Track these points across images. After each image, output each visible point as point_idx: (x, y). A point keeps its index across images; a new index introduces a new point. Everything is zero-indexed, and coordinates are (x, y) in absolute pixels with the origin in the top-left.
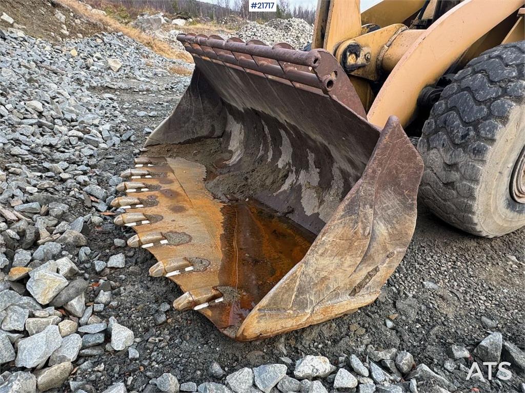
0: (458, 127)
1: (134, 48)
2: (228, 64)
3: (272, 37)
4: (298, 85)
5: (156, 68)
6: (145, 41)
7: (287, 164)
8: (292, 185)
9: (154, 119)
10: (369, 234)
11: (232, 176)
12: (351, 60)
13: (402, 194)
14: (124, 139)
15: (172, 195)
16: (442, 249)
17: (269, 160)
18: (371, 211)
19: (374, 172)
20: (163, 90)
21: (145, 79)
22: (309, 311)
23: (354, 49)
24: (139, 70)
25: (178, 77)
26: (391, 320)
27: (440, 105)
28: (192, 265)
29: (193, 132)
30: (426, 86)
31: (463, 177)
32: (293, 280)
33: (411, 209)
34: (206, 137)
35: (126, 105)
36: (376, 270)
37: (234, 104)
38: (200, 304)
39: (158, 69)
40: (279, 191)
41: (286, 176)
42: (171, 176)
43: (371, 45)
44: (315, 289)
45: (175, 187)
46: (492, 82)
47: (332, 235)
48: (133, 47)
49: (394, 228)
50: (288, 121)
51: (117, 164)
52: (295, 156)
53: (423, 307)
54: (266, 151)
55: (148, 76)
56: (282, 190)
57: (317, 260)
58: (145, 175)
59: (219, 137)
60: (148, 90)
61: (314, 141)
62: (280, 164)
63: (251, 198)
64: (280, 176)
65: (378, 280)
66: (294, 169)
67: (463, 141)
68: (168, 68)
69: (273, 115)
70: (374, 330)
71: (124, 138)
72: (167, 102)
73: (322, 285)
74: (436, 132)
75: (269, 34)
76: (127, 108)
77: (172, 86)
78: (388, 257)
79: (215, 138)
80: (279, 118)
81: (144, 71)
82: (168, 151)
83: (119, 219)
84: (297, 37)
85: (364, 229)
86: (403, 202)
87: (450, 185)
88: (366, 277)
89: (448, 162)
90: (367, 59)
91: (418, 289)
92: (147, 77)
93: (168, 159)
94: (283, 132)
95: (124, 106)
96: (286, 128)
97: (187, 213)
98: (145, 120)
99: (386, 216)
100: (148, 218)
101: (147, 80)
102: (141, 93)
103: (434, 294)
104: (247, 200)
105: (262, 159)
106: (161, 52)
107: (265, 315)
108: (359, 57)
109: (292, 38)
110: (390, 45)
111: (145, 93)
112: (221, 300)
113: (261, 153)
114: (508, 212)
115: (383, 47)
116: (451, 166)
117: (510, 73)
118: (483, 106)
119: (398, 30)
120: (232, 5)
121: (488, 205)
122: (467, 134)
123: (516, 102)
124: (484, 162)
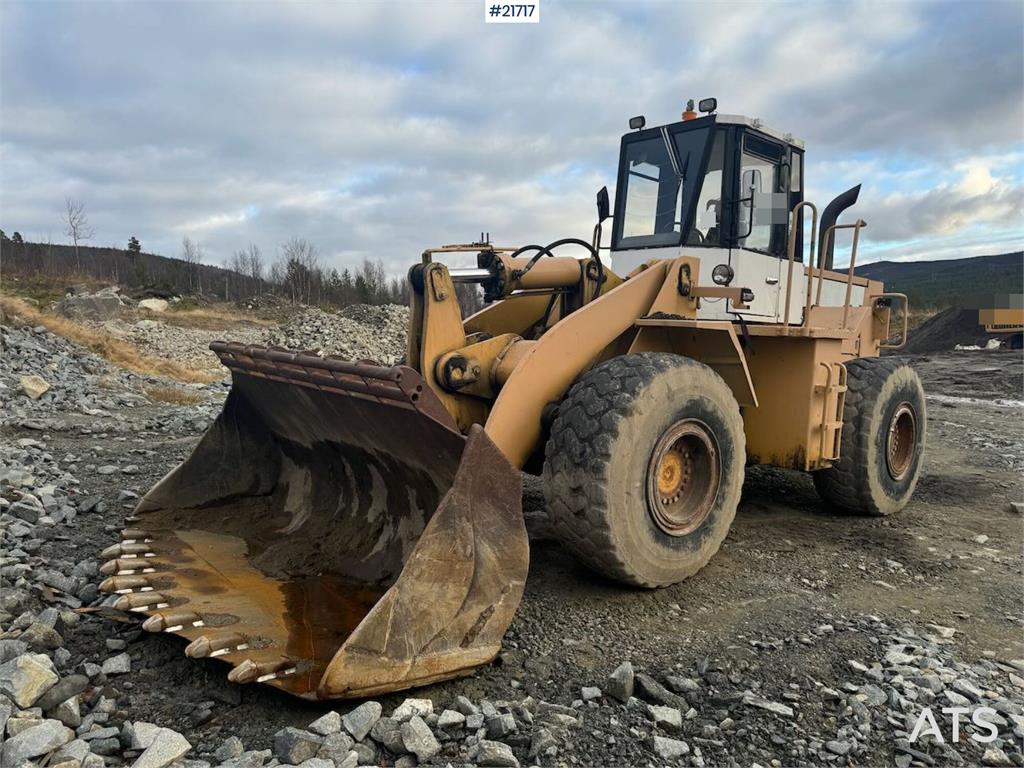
0: (576, 445)
1: (69, 356)
2: (294, 382)
3: (352, 336)
4: (385, 401)
5: (120, 393)
6: (91, 342)
7: (380, 514)
8: (388, 542)
9: (133, 478)
10: (471, 555)
11: (294, 543)
12: (456, 374)
13: (502, 508)
14: (84, 509)
15: (196, 575)
16: (592, 605)
17: (354, 514)
18: (469, 526)
19: (464, 479)
20: (141, 430)
21: (100, 411)
22: (408, 662)
23: (459, 362)
24: (87, 395)
25: (167, 408)
26: (517, 680)
27: (558, 423)
28: (247, 642)
29: (222, 488)
30: (548, 404)
31: (591, 503)
32: (386, 608)
33: (518, 527)
34: (244, 496)
35: (70, 457)
36: (490, 610)
37: (296, 439)
38: (265, 675)
39: (123, 393)
40: (370, 554)
41: (380, 531)
42: (188, 553)
43: (480, 359)
44: (414, 628)
45: (200, 565)
46: (600, 396)
47: (428, 553)
48: (65, 353)
49: (501, 551)
50: (378, 448)
51: (77, 548)
52: (391, 501)
53: (558, 664)
54: (349, 501)
55: (107, 406)
56: (373, 552)
57: (412, 584)
58: (144, 552)
59: (266, 495)
60: (110, 431)
61: (412, 470)
62: (371, 518)
63: (326, 572)
64: (371, 532)
65: (495, 624)
66: (390, 519)
67: (581, 460)
68: (144, 392)
69: (357, 444)
70: (495, 692)
71: (84, 507)
72: (153, 450)
73: (422, 622)
74: (556, 453)
75: (347, 330)
76: (73, 463)
77: (161, 422)
78: (503, 592)
79: (260, 496)
80: (366, 448)
81: (96, 396)
82: (176, 520)
83: (123, 601)
84: (399, 335)
85: (465, 548)
86: (507, 517)
87: (580, 513)
88: (479, 621)
89: (573, 486)
90: (476, 374)
91: (555, 647)
92: (103, 408)
93: (177, 532)
94: (372, 469)
95: (66, 460)
96: (377, 461)
97: (227, 594)
98: (116, 480)
99: (490, 535)
100: (167, 600)
101: (105, 413)
102: (95, 436)
103: (575, 650)
104: (320, 574)
105: (343, 515)
106: (124, 363)
107: (353, 658)
108: (465, 371)
109: (390, 338)
110: (504, 356)
111: (105, 435)
112: (292, 671)
113: (341, 506)
114: (659, 547)
115: (495, 359)
116: (577, 490)
117: (615, 386)
118: (594, 420)
119: (510, 341)
120: (266, 273)
121: (627, 536)
122: (584, 452)
123: (622, 414)
124: (604, 480)
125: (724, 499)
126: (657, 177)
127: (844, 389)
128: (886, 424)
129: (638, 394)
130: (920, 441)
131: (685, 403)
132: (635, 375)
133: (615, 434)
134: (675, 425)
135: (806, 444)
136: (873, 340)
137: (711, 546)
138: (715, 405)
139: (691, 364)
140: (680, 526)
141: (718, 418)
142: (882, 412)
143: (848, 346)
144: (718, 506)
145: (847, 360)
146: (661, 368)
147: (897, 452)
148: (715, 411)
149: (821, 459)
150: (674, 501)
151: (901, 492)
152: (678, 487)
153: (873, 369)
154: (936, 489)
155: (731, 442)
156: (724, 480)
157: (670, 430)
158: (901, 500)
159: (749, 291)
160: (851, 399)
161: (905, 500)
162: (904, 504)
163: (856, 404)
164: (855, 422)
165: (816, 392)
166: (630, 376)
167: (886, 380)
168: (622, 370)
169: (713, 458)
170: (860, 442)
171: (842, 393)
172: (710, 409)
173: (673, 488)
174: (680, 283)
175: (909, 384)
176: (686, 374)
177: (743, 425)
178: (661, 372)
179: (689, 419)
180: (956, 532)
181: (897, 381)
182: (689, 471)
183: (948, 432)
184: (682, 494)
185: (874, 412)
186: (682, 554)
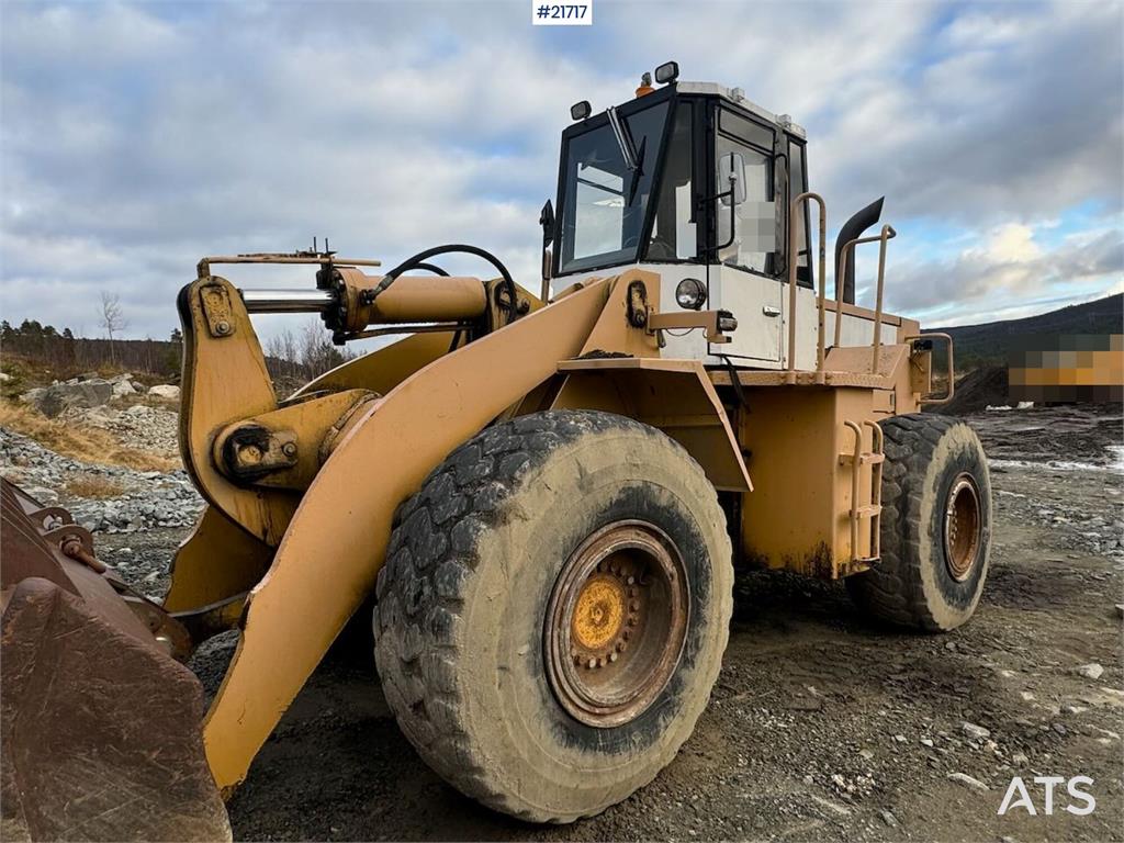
0: (410, 579)
12: (247, 457)
13: (140, 761)
23: (255, 437)
31: (432, 692)
43: (297, 427)
46: (457, 487)
67: (417, 608)
86: (154, 782)
87: (419, 707)
89: (406, 659)
90: (288, 455)
108: (267, 450)
110: (343, 425)
114: (575, 753)
115: (328, 431)
116: (411, 665)
117: (483, 469)
118: (441, 534)
119: (358, 401)
120: (299, 359)
121: (507, 745)
122: (421, 593)
123: (486, 521)
124: (453, 649)
125: (698, 648)
126: (621, 190)
127: (881, 458)
128: (941, 506)
129: (520, 482)
130: (986, 525)
131: (615, 496)
132: (520, 449)
133: (472, 559)
134: (599, 534)
135: (831, 540)
136: (912, 393)
137: (676, 731)
138: (672, 495)
139: (626, 427)
140: (617, 708)
141: (678, 515)
142: (935, 491)
143: (881, 400)
144: (688, 662)
145: (881, 419)
146: (567, 435)
147: (958, 541)
148: (674, 504)
149: (854, 562)
150: (609, 661)
151: (966, 599)
152: (617, 635)
153: (918, 429)
154: (1009, 585)
155: (705, 554)
156: (696, 619)
157: (587, 544)
158: (968, 608)
159: (729, 315)
160: (891, 472)
161: (971, 609)
162: (972, 611)
163: (898, 479)
164: (899, 505)
165: (841, 465)
166: (511, 452)
167: (937, 445)
168: (501, 440)
169: (675, 584)
170: (907, 532)
171: (878, 465)
172: (663, 501)
173: (608, 637)
174: (630, 309)
175: (967, 449)
176: (615, 444)
177: (725, 523)
178: (568, 441)
179: (623, 522)
180: (1052, 658)
181: (953, 446)
182: (636, 607)
183: (1008, 505)
184: (625, 646)
185: (925, 489)
186: (622, 758)
